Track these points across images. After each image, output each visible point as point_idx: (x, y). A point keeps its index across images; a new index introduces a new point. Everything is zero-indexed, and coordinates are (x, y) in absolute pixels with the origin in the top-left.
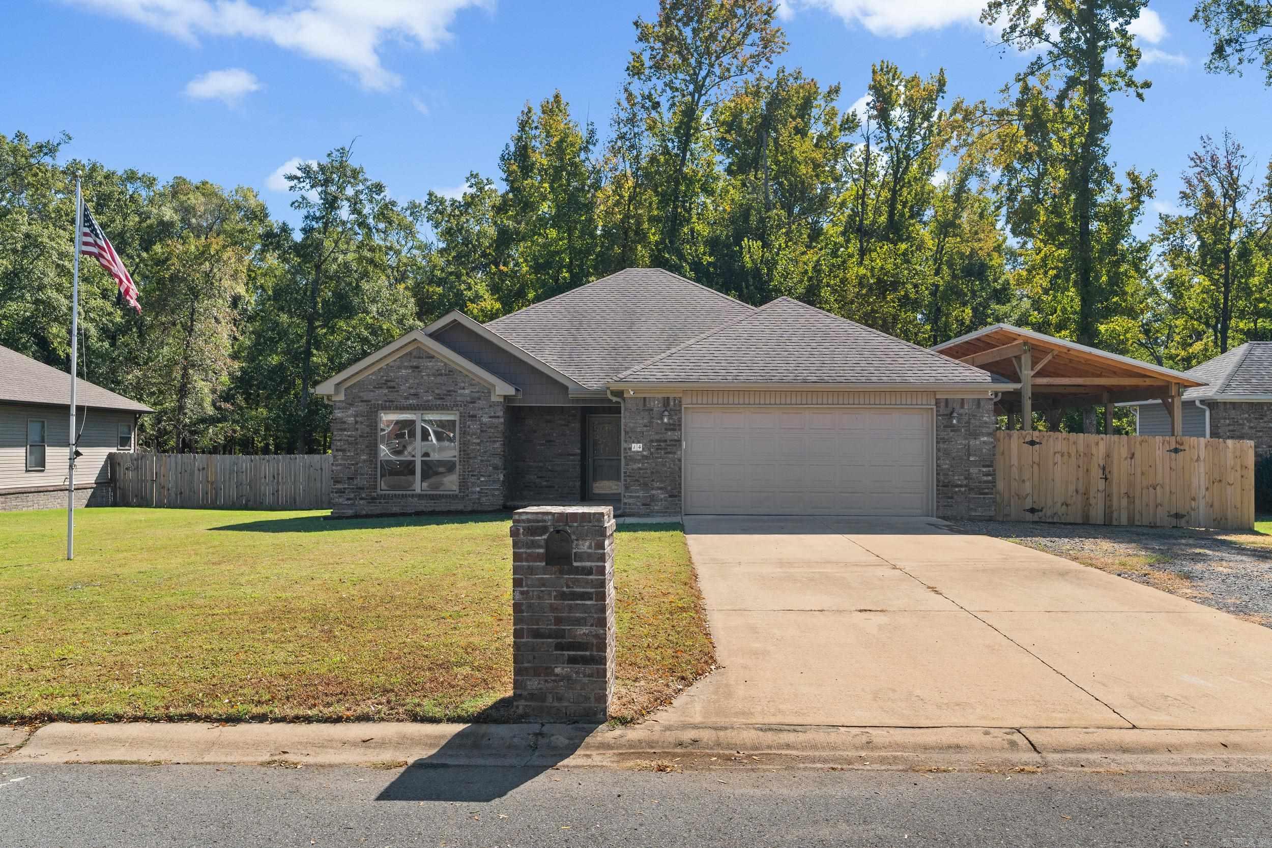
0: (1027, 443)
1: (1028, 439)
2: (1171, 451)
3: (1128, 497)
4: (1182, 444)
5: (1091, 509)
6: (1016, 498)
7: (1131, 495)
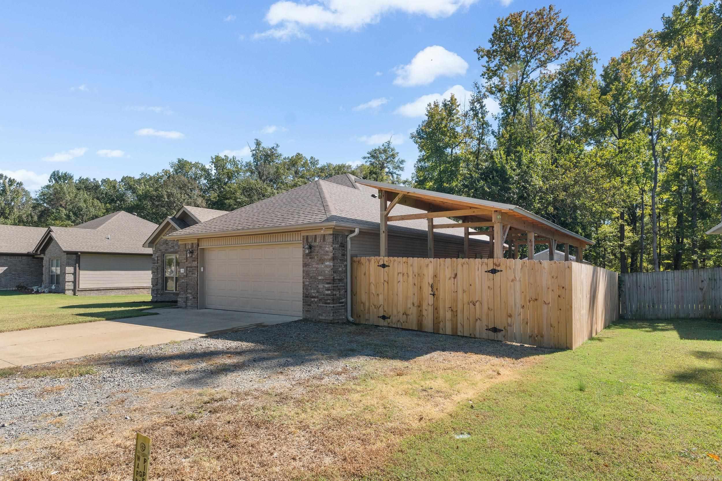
0: (380, 266)
1: (381, 263)
2: (489, 271)
3: (452, 310)
4: (499, 265)
5: (424, 318)
6: (374, 307)
7: (454, 310)
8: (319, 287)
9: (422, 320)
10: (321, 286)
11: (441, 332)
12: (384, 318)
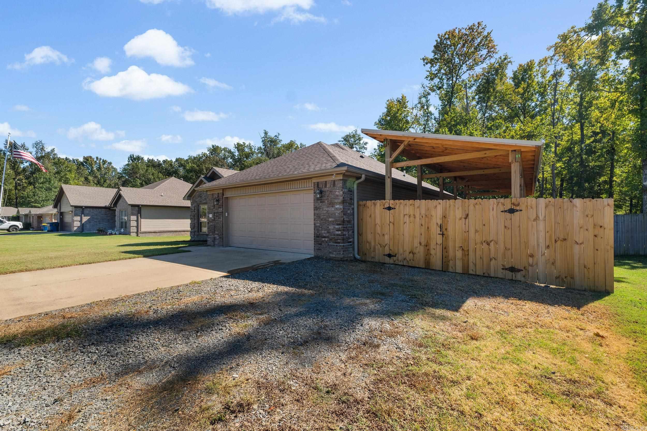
0: (386, 208)
1: (387, 206)
2: (505, 211)
3: (463, 249)
4: (518, 205)
5: (431, 257)
6: (379, 246)
7: (466, 249)
8: (330, 227)
9: (430, 259)
10: (331, 227)
11: (451, 270)
12: (390, 256)
